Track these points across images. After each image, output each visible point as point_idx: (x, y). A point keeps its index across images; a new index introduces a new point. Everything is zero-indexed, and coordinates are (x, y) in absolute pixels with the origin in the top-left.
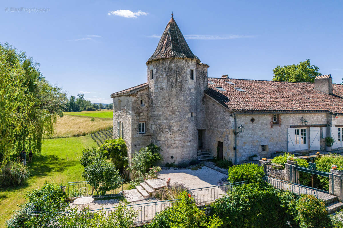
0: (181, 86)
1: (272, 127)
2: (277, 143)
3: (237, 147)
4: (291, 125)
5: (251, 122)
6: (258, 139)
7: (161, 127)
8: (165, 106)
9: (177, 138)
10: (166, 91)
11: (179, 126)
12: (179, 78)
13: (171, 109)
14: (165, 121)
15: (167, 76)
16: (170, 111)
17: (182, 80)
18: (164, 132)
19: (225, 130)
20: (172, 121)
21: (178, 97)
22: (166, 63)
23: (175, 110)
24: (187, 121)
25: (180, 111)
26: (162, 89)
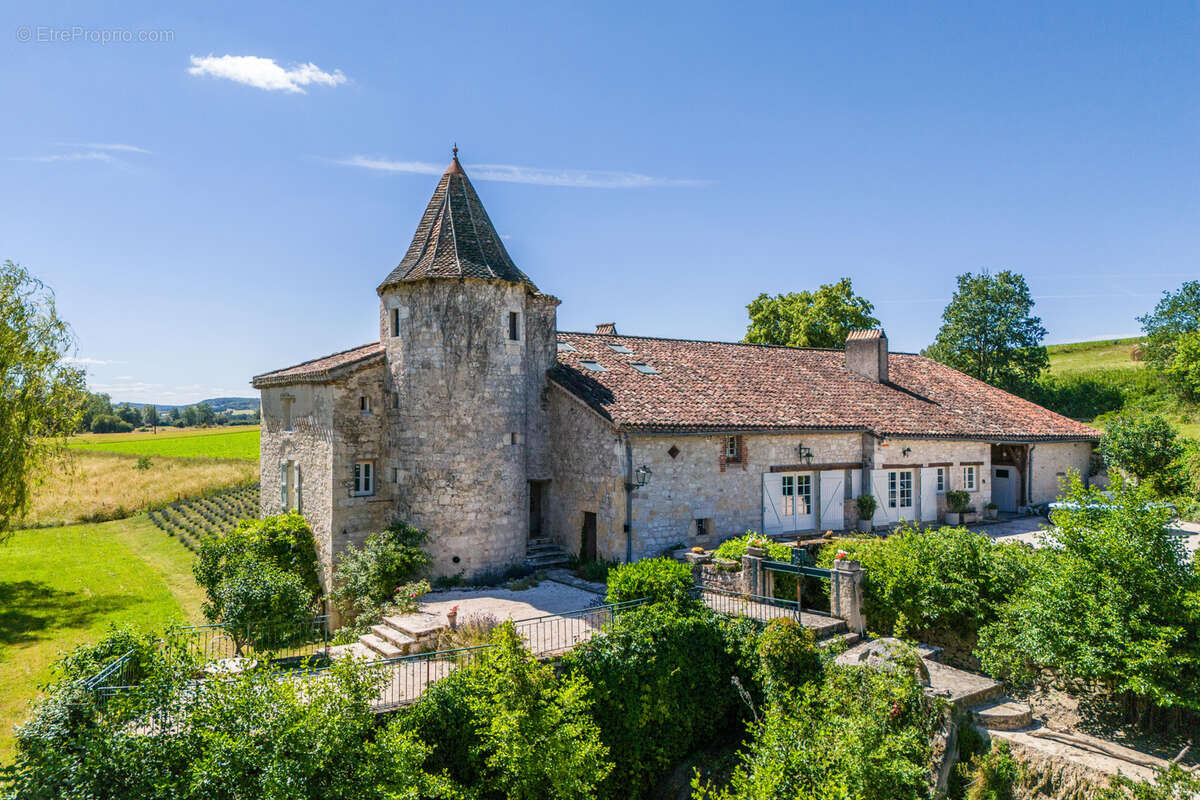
0: (485, 357)
1: (723, 470)
2: (736, 513)
3: (634, 526)
4: (773, 464)
5: (670, 457)
6: (687, 503)
7: (425, 474)
8: (436, 414)
9: (470, 506)
10: (438, 372)
11: (478, 471)
12: (477, 336)
13: (454, 422)
14: (437, 457)
15: (443, 329)
16: (453, 429)
17: (485, 343)
18: (434, 489)
19: (603, 479)
20: (458, 458)
21: (474, 389)
22: (439, 291)
23: (466, 427)
24: (500, 458)
25: (481, 428)
26: (427, 365)
